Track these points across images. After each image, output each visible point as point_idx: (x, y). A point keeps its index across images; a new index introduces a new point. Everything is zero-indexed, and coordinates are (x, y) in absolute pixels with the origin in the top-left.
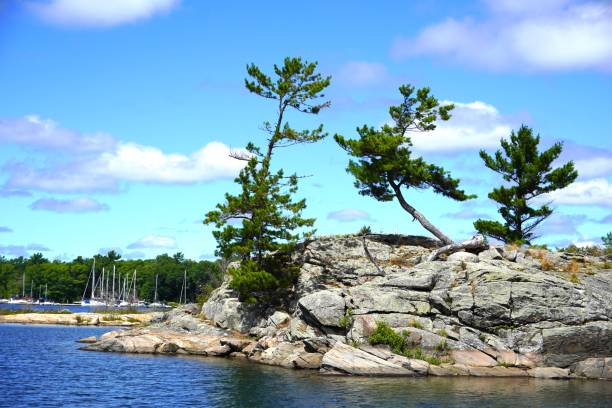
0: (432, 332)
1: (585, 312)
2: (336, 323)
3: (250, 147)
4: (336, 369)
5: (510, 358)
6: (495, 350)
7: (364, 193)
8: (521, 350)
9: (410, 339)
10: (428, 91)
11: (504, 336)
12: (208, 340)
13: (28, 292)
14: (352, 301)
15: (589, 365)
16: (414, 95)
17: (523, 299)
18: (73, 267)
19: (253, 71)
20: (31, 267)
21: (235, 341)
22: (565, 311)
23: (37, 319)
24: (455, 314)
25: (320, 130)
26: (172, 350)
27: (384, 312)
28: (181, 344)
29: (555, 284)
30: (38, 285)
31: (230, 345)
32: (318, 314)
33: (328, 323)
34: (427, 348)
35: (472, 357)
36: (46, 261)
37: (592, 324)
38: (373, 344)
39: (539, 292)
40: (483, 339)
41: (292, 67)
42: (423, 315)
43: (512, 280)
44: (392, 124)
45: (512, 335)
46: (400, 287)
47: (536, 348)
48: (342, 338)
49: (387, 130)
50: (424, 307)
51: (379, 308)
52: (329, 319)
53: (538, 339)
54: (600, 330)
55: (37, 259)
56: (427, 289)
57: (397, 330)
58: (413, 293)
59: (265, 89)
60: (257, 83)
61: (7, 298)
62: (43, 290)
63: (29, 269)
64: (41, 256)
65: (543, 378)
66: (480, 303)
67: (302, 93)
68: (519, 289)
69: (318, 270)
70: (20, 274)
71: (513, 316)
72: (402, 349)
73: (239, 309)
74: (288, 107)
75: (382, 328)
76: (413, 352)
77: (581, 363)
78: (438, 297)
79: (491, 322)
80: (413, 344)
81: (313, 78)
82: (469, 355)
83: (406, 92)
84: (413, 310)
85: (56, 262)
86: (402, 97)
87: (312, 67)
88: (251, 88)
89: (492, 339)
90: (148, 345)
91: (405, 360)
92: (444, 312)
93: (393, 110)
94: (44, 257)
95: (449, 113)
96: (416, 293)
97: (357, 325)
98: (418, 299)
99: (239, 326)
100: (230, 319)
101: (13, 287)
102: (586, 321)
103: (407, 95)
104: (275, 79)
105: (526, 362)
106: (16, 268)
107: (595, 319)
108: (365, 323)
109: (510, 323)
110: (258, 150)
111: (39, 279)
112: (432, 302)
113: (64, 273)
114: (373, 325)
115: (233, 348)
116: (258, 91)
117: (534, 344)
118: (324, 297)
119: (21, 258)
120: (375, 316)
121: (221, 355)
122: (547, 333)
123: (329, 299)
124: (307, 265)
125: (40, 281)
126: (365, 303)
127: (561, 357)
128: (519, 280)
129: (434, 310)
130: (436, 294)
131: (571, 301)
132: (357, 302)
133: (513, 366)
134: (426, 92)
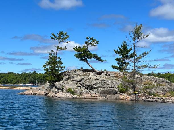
0: (79, 90)
1: (109, 86)
2: (61, 88)
3: (52, 51)
4: (57, 97)
5: (94, 95)
6: (91, 93)
7: (80, 60)
8: (97, 93)
9: (75, 91)
10: (93, 38)
11: (94, 91)
12: (42, 92)
13: (31, 82)
14: (64, 84)
15: (109, 96)
16: (89, 39)
17: (97, 83)
18: (44, 75)
19: (53, 34)
20: (33, 75)
21: (47, 92)
22: (105, 86)
23: (21, 89)
24: (84, 86)
25: (65, 47)
26: (35, 94)
27: (70, 86)
28: (37, 93)
29: (105, 80)
30: (34, 80)
31: (46, 93)
32: (57, 86)
33: (59, 88)
34: (78, 93)
35: (87, 95)
36: (37, 73)
37: (111, 88)
38: (67, 92)
39: (101, 82)
40: (89, 91)
41: (61, 34)
42: (78, 87)
43: (96, 79)
44: (86, 45)
45: (95, 90)
46: (75, 81)
47: (99, 93)
48: (62, 91)
49: (84, 46)
50: (79, 85)
51: (70, 85)
52: (59, 87)
53: (100, 91)
54: (111, 89)
55: (35, 73)
56: (80, 81)
57: (72, 90)
58: (77, 82)
59: (55, 38)
60: (54, 37)
61: (26, 84)
62: (36, 81)
63: (32, 75)
64: (36, 72)
65: (99, 99)
66: (89, 84)
67: (63, 39)
68: (97, 81)
69: (67, 77)
70: (30, 77)
71: (95, 87)
72: (73, 93)
73: (49, 85)
74: (61, 42)
75: (69, 89)
76: (75, 94)
77: (107, 96)
78: (81, 83)
79: (91, 88)
80: (75, 92)
81: (66, 36)
82: (86, 94)
83: (88, 38)
84: (76, 85)
85: (40, 74)
86: (87, 39)
87: (66, 33)
88: (52, 38)
89: (91, 91)
90: (30, 93)
91: (73, 95)
92: (83, 86)
93: (85, 42)
94: (37, 72)
95: (98, 42)
96: (78, 82)
97: (65, 89)
98: (78, 83)
99: (49, 89)
100: (48, 88)
101: (28, 80)
102: (109, 88)
103: (88, 39)
104: (58, 36)
105: (97, 96)
106: (28, 75)
107: (111, 87)
108: (66, 88)
109: (95, 88)
110: (54, 51)
111: (35, 78)
112: (80, 84)
113: (42, 76)
114: (68, 88)
115: (47, 94)
116: (54, 39)
117: (99, 92)
118: (59, 83)
119: (30, 72)
120: (69, 87)
121: (44, 95)
122: (101, 90)
123: (60, 83)
124: (65, 76)
125: (35, 79)
126: (67, 84)
127: (104, 95)
128: (97, 79)
129: (81, 86)
130: (81, 82)
131: (107, 84)
132: (65, 84)
133: (95, 96)
134: (92, 38)
